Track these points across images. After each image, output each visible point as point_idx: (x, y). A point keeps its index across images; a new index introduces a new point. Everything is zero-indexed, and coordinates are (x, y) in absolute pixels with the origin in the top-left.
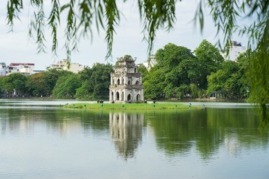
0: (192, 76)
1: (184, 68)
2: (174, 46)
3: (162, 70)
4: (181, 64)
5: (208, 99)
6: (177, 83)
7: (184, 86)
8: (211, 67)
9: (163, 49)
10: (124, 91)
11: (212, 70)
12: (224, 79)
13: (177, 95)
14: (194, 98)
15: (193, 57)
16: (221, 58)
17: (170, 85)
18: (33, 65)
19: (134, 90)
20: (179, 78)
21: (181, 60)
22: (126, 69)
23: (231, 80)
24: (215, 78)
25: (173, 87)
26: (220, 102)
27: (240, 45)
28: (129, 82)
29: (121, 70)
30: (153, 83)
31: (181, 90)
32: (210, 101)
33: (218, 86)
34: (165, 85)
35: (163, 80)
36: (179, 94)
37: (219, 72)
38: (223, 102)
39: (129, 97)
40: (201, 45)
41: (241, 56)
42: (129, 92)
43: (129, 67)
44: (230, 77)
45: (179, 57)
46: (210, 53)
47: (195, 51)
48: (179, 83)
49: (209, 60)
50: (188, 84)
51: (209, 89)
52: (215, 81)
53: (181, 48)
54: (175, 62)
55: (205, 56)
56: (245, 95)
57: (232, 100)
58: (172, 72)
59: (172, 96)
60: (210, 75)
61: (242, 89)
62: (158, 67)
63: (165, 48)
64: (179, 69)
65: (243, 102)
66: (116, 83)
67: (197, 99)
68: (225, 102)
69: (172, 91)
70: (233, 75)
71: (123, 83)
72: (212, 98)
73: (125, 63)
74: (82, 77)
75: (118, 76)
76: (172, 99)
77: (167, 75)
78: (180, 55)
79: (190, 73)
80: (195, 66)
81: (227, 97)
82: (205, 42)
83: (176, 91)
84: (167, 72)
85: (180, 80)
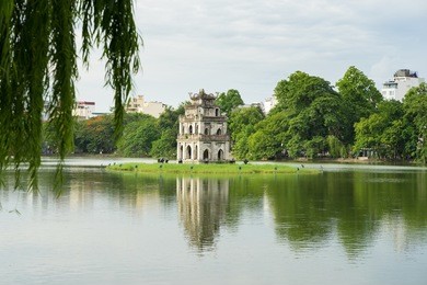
0: (331, 123)
1: (318, 111)
2: (304, 75)
3: (284, 114)
4: (313, 104)
5: (355, 160)
6: (308, 134)
7: (318, 139)
8: (362, 111)
9: (288, 80)
10: (198, 144)
11: (363, 115)
12: (380, 129)
13: (308, 153)
14: (334, 158)
15: (334, 93)
16: (378, 96)
17: (296, 137)
18: (93, 104)
19: (214, 143)
20: (312, 126)
21: (314, 98)
22: (202, 110)
23: (391, 130)
24: (367, 128)
25: (301, 140)
26: (374, 164)
27: (415, 75)
28: (206, 131)
29: (194, 112)
30: (270, 133)
31: (314, 145)
32: (358, 163)
33: (370, 139)
34: (289, 137)
35: (286, 129)
36: (310, 152)
37: (372, 117)
38: (379, 164)
39: (206, 154)
40: (347, 76)
41: (411, 93)
42: (206, 147)
43: (207, 108)
44: (391, 125)
45: (311, 94)
46: (360, 87)
47: (337, 84)
48: (310, 134)
49: (359, 98)
50: (325, 135)
51: (357, 144)
52: (367, 131)
53: (316, 79)
54: (304, 101)
55: (353, 92)
56: (413, 154)
57: (393, 162)
58: (299, 116)
59: (299, 155)
60: (358, 121)
61: (408, 145)
62: (278, 109)
63: (292, 79)
64: (310, 112)
65: (411, 165)
66: (186, 131)
67: (339, 160)
68: (383, 164)
69: (300, 147)
70: (395, 122)
71: (197, 133)
72: (361, 159)
73: (200, 102)
74: (162, 123)
75: (190, 121)
76: (300, 159)
77: (291, 121)
78: (313, 89)
79: (328, 119)
80: (335, 108)
81: (384, 157)
82: (353, 70)
83: (305, 146)
84: (292, 117)
85: (311, 130)
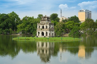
1: (7, 22)
4: (5, 20)
10: (48, 31)
12: (24, 27)
19: (51, 31)
21: (5, 19)
23: (27, 27)
24: (21, 27)
28: (50, 27)
31: (6, 31)
33: (22, 29)
36: (5, 33)
37: (22, 24)
44: (27, 26)
50: (8, 29)
51: (18, 31)
56: (33, 33)
58: (2, 24)
60: (18, 25)
64: (5, 23)
66: (41, 28)
73: (46, 19)
75: (43, 24)
79: (10, 24)
82: (13, 12)
83: (3, 31)
